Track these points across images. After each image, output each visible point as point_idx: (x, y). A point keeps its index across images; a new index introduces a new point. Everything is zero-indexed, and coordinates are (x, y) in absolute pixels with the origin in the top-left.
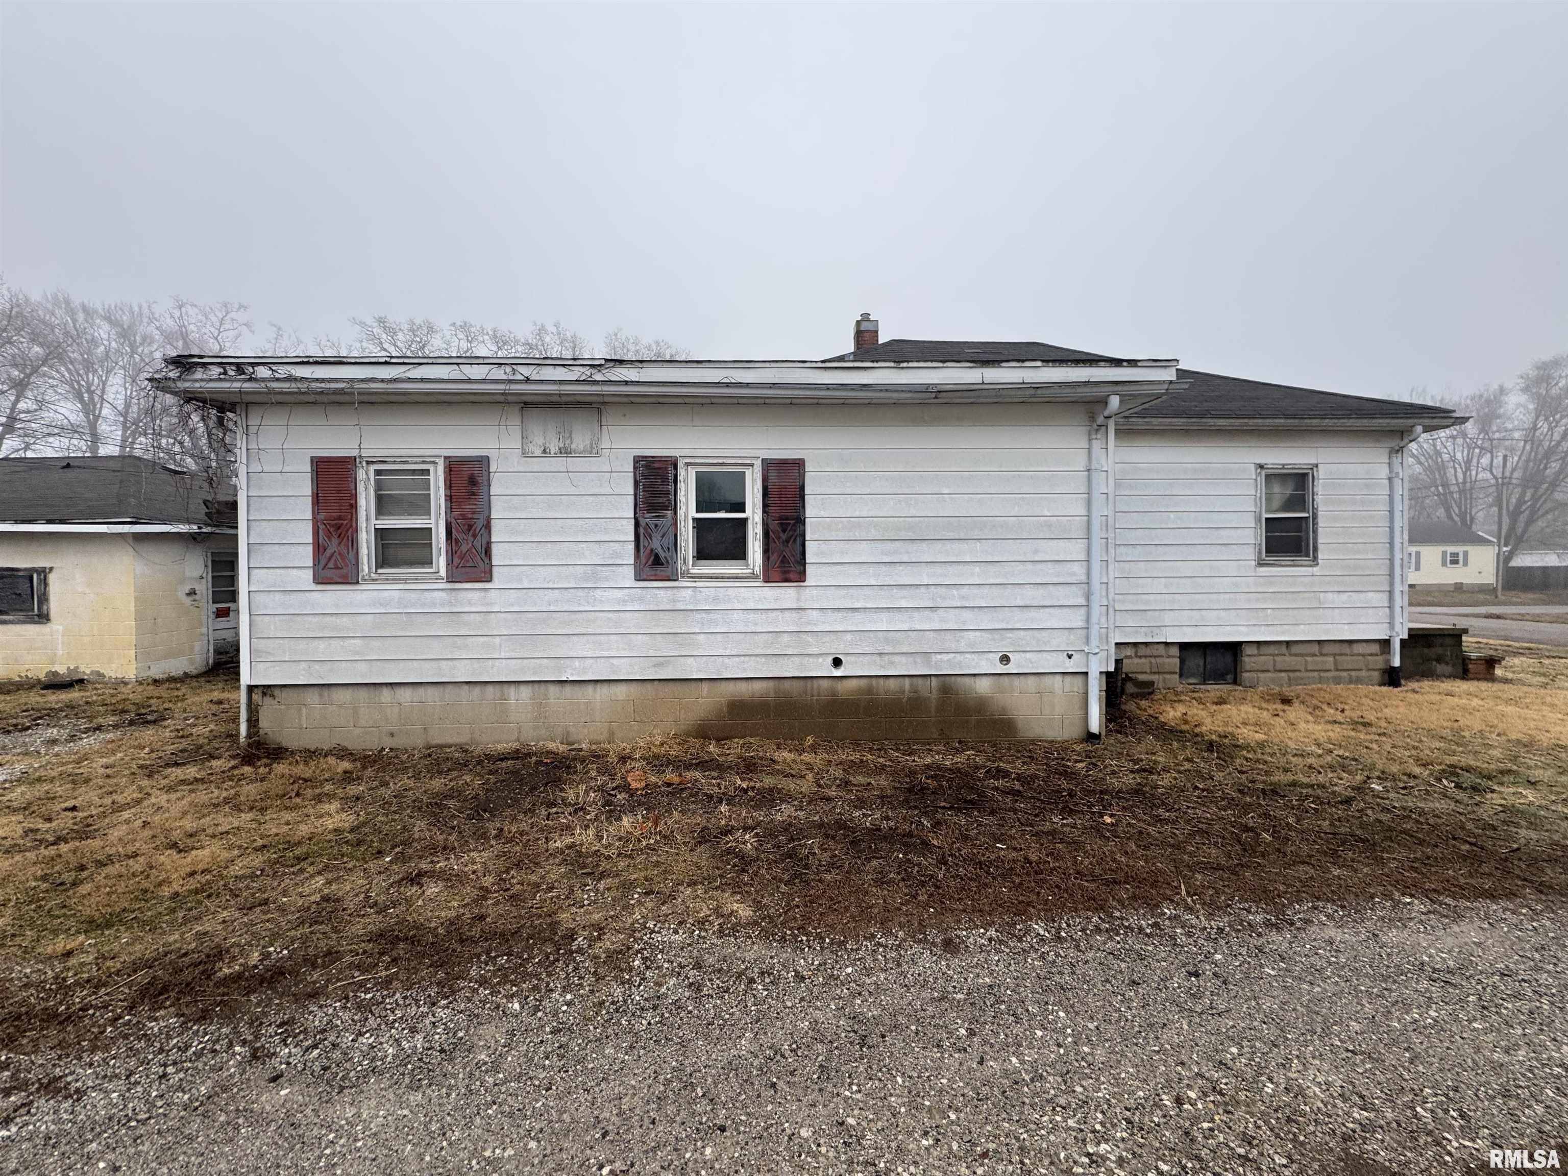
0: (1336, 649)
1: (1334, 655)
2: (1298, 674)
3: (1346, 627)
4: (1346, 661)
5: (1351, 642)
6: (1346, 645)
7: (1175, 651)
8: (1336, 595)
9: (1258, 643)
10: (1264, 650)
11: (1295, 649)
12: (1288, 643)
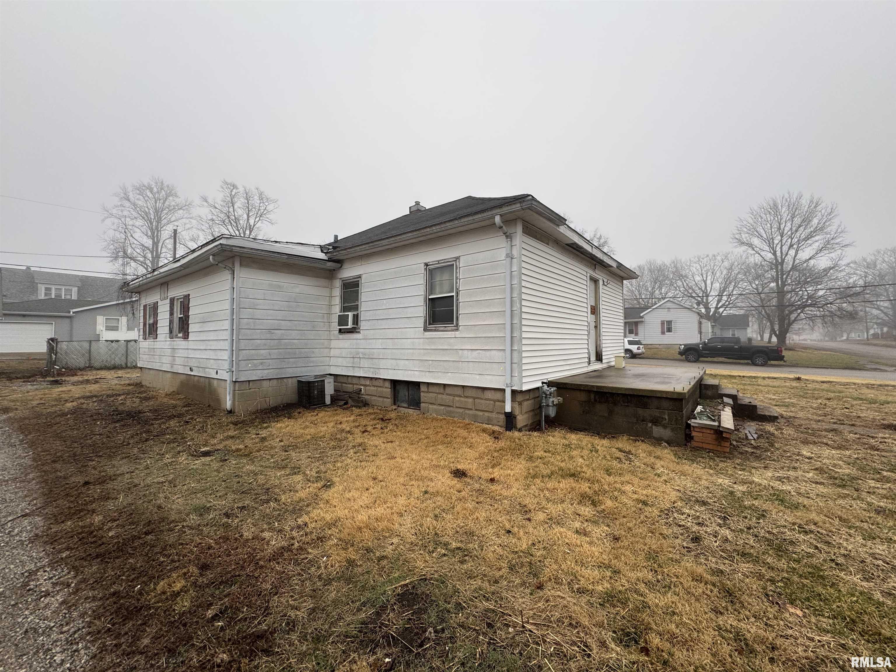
0: (473, 393)
1: (474, 398)
2: (451, 409)
3: (478, 377)
4: (482, 404)
5: (484, 389)
6: (479, 391)
7: (388, 384)
8: (470, 352)
9: (428, 384)
10: (431, 389)
11: (448, 390)
12: (445, 385)
